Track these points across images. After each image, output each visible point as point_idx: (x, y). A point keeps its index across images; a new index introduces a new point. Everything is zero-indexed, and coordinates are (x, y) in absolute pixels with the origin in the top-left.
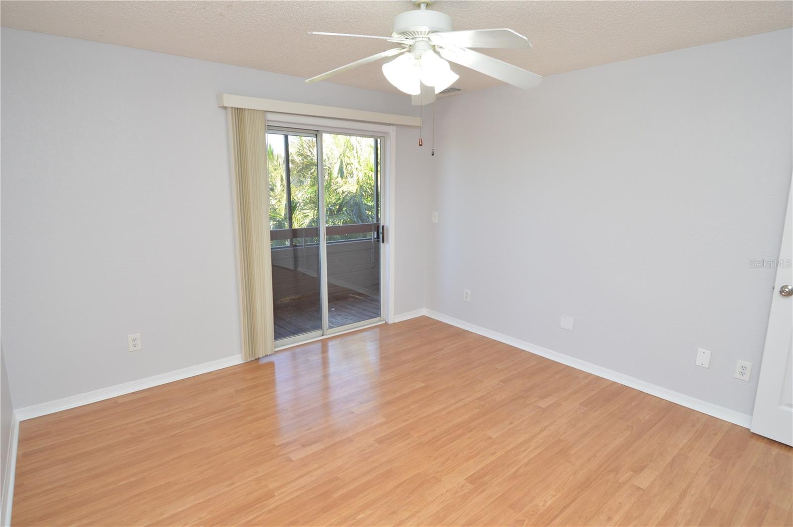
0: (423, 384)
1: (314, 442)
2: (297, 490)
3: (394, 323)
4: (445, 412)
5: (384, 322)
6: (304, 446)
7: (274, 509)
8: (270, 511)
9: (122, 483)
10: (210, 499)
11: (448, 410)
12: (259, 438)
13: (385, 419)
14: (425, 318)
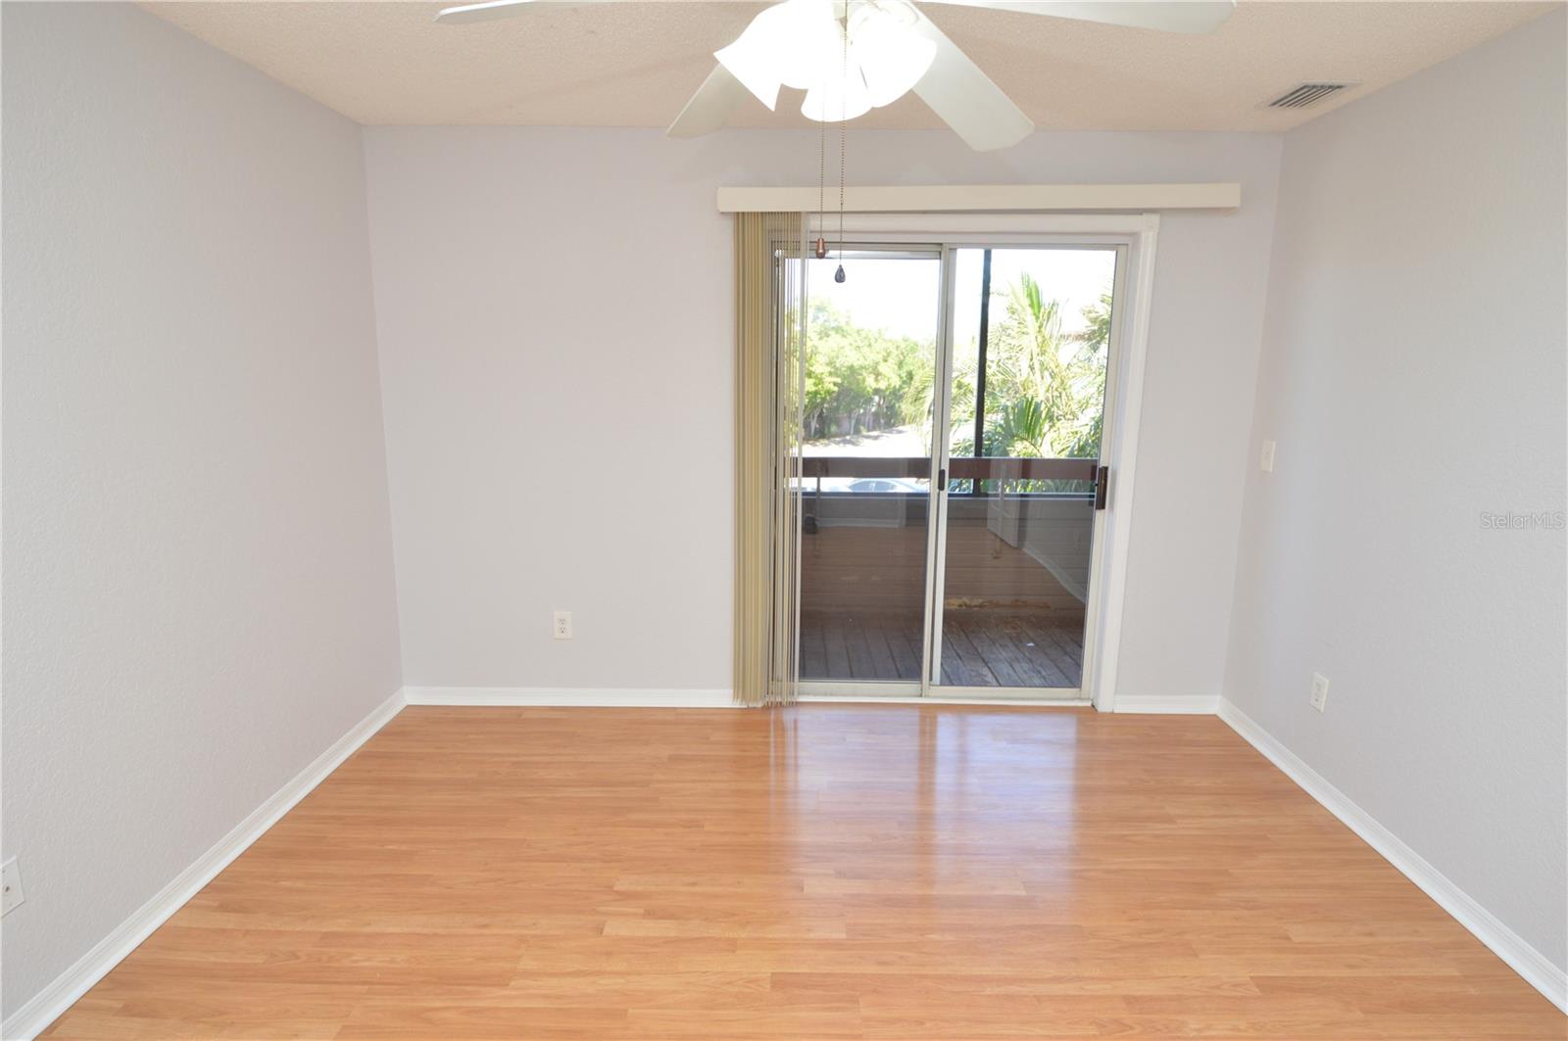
0: (1023, 893)
1: (671, 916)
2: (546, 997)
3: (1113, 713)
4: (997, 990)
5: (1089, 704)
6: (650, 914)
7: (480, 1011)
8: (470, 1011)
9: (391, 847)
10: (436, 935)
11: (1014, 989)
12: (605, 862)
13: (843, 936)
14: (1214, 723)
